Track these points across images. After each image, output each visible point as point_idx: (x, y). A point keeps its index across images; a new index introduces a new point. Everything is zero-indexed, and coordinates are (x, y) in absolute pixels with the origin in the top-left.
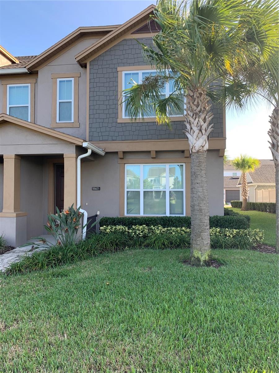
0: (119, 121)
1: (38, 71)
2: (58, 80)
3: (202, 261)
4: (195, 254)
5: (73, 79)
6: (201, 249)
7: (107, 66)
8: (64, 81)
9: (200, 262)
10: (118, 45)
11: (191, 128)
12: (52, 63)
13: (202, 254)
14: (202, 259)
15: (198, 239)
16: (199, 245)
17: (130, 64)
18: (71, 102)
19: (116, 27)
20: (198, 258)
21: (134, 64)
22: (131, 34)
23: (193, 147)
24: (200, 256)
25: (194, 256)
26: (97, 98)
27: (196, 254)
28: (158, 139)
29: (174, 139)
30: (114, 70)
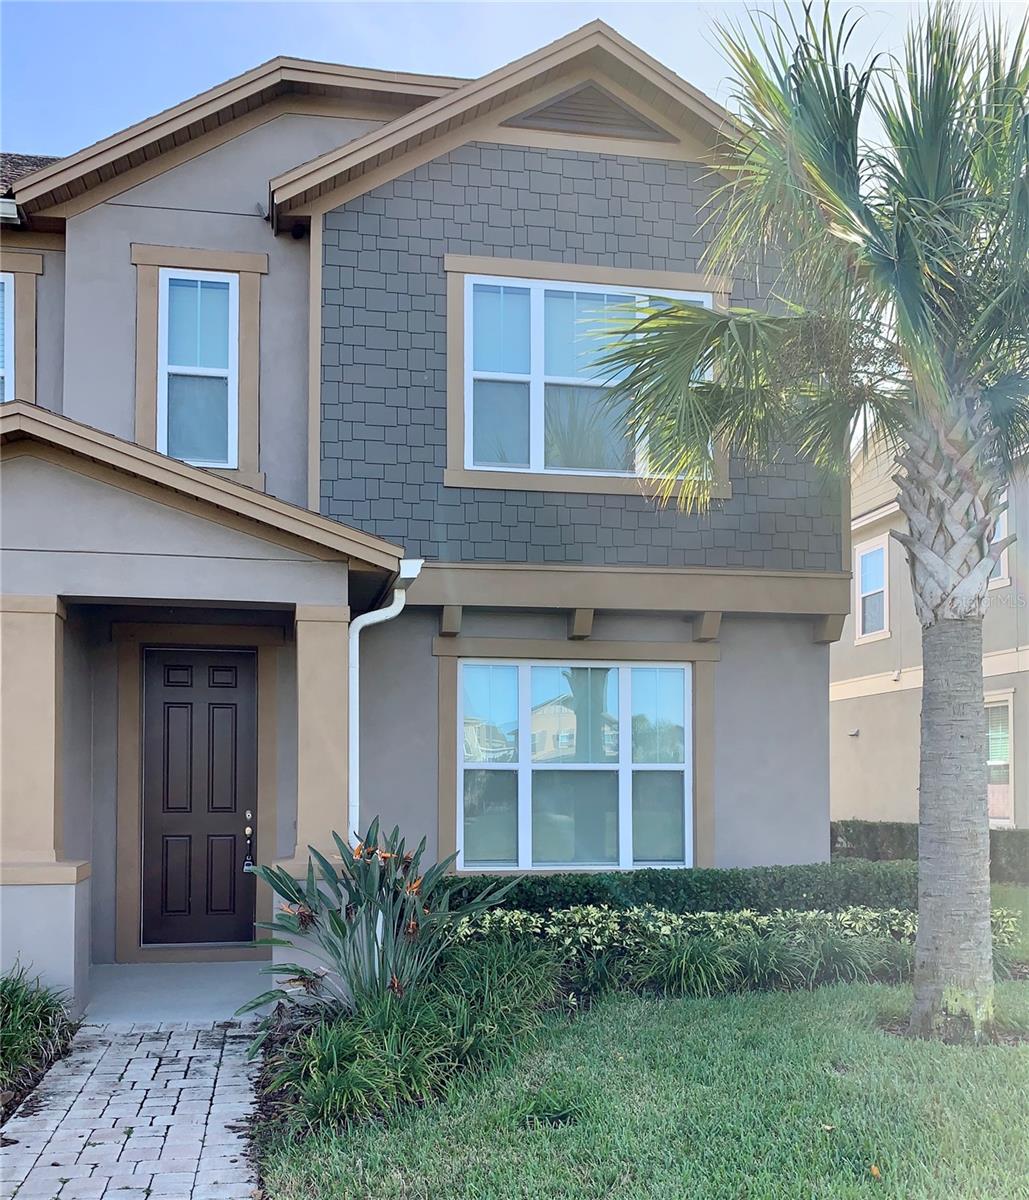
0: (450, 478)
1: (64, 220)
2: (165, 275)
3: (977, 1024)
4: (951, 1002)
5: (233, 279)
6: (973, 981)
7: (400, 244)
8: (192, 283)
9: (973, 1028)
10: (449, 160)
11: (941, 528)
12: (135, 196)
13: (976, 998)
14: (979, 1017)
15: (962, 946)
16: (969, 966)
17: (492, 250)
18: (223, 380)
19: (451, 85)
20: (965, 1016)
21: (512, 249)
22: (501, 125)
23: (943, 600)
24: (969, 1006)
25: (945, 1009)
26: (353, 374)
27: (954, 1000)
28: (607, 564)
29: (666, 565)
30: (429, 265)
